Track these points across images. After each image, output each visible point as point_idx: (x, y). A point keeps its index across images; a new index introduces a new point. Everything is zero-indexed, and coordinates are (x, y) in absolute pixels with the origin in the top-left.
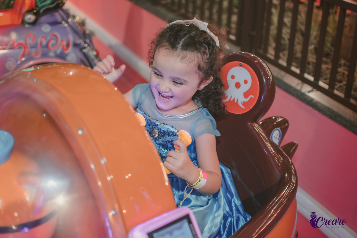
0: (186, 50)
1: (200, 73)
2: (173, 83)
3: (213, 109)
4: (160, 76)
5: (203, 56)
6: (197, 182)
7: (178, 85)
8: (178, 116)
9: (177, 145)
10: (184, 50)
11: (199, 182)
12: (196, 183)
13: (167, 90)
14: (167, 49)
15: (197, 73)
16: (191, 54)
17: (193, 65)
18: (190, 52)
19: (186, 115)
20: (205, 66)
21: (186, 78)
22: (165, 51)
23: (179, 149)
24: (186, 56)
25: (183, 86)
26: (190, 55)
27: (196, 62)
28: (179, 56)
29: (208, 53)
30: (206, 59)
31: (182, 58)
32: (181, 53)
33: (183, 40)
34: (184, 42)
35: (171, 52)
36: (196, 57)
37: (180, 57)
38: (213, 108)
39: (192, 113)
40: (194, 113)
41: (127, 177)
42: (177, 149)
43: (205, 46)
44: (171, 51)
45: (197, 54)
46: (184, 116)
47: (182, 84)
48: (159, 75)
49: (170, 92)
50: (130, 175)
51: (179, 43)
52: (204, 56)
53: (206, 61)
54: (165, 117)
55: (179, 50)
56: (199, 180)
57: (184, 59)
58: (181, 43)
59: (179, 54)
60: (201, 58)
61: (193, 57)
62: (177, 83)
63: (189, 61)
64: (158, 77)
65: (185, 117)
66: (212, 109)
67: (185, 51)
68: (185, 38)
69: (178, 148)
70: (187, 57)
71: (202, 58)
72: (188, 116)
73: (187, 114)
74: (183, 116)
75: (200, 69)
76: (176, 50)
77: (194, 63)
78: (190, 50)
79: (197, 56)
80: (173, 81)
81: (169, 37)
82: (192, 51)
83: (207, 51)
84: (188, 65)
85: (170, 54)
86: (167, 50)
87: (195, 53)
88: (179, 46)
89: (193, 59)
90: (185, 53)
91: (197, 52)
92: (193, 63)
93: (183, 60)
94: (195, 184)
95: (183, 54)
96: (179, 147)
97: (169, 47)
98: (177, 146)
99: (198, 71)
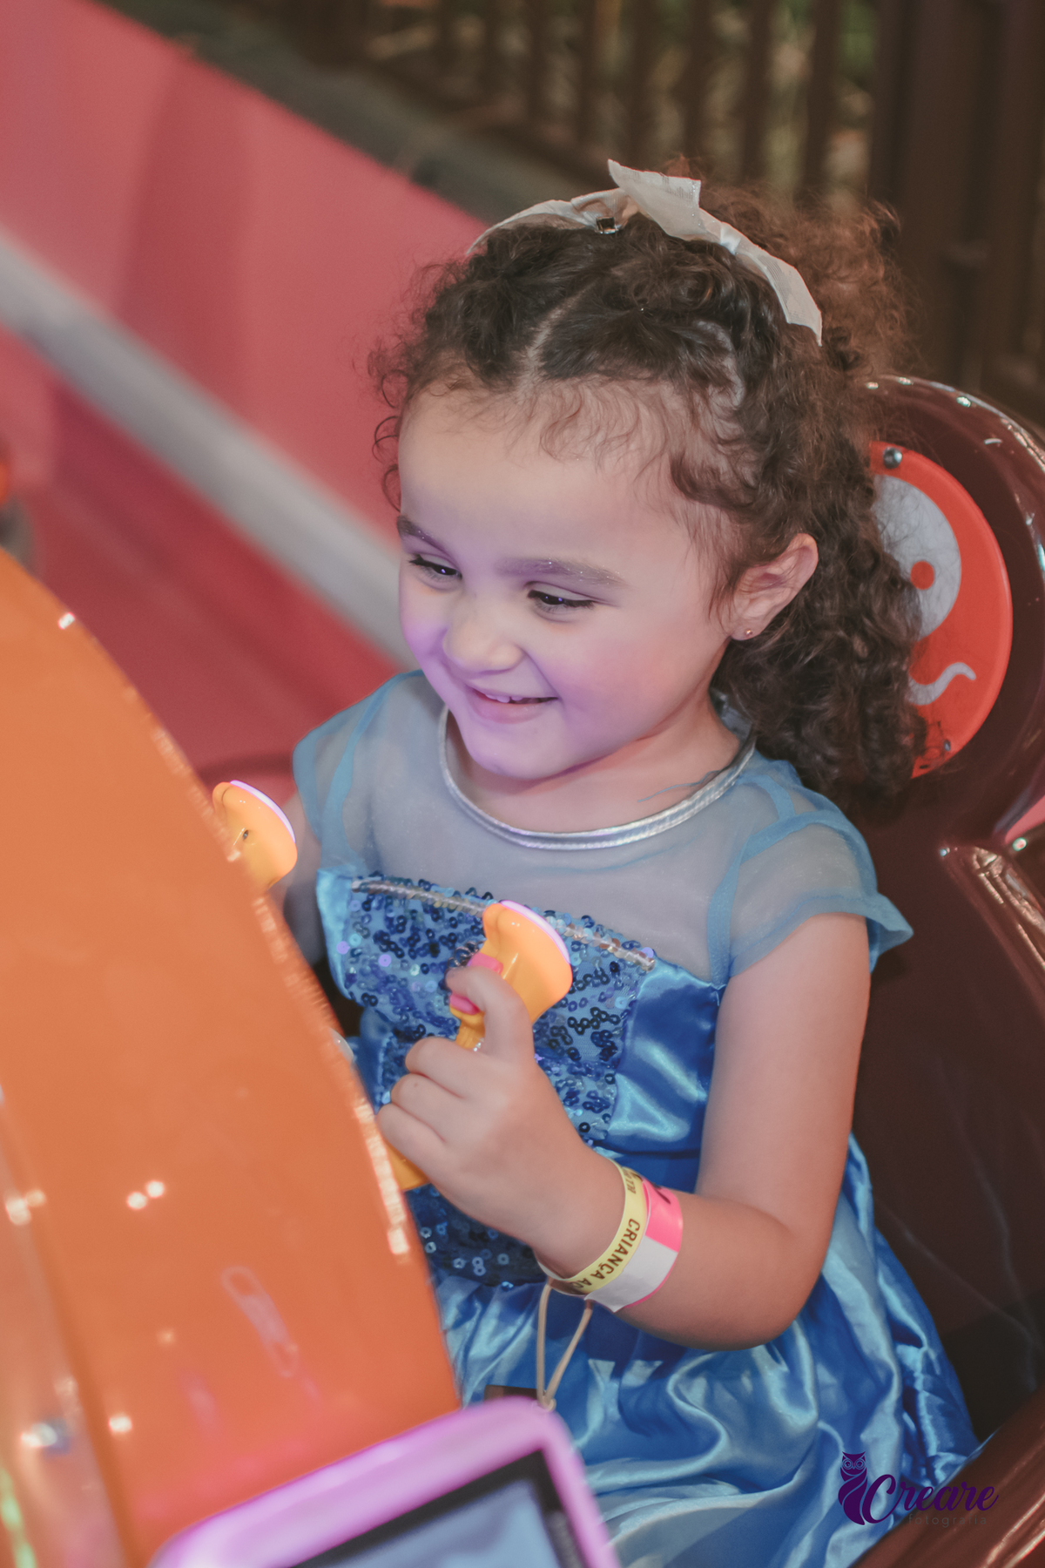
0: (576, 374)
1: (698, 508)
2: (531, 602)
3: (830, 761)
4: (450, 572)
5: (697, 398)
6: (604, 1258)
7: (562, 612)
8: (615, 830)
9: (466, 999)
10: (563, 376)
11: (615, 1260)
12: (593, 1267)
13: (505, 657)
14: (454, 387)
15: (672, 513)
16: (608, 396)
17: (634, 461)
18: (602, 384)
19: (663, 821)
20: (723, 465)
21: (600, 558)
22: (443, 401)
23: (481, 1030)
24: (573, 410)
25: (601, 614)
26: (604, 402)
27: (648, 442)
28: (529, 418)
29: (736, 379)
30: (728, 420)
31: (554, 427)
32: (544, 397)
33: (556, 314)
34: (560, 326)
35: (479, 401)
36: (644, 411)
37: (537, 426)
38: (832, 752)
39: (702, 798)
40: (716, 795)
41: (136, 1201)
42: (467, 1025)
43: (713, 337)
44: (484, 394)
45: (651, 390)
46: (651, 826)
47: (587, 603)
48: (438, 568)
49: (525, 667)
50: (156, 1189)
51: (528, 339)
52: (706, 398)
53: (730, 428)
54: (530, 844)
55: (527, 381)
56: (614, 1245)
57: (566, 433)
58: (543, 335)
59: (533, 403)
60: (684, 413)
61: (628, 414)
62: (553, 600)
63: (599, 438)
64: (433, 582)
65: (661, 828)
66: (825, 757)
67: (568, 381)
68: (571, 302)
69: (473, 1020)
70: (581, 420)
71: (694, 414)
72: (680, 820)
73: (668, 813)
74: (643, 829)
75: (693, 484)
76: (511, 385)
77: (641, 449)
78: (604, 373)
79: (658, 406)
80: (534, 595)
81: (467, 313)
82: (612, 375)
83: (729, 363)
84: (599, 464)
85: (476, 416)
86: (455, 393)
87: (633, 384)
88: (532, 355)
89: (630, 423)
90: (568, 394)
91: (651, 380)
92: (633, 446)
93: (557, 442)
94: (586, 1273)
95: (558, 404)
96: (476, 1010)
97: (469, 373)
98: (468, 1007)
99: (680, 503)
